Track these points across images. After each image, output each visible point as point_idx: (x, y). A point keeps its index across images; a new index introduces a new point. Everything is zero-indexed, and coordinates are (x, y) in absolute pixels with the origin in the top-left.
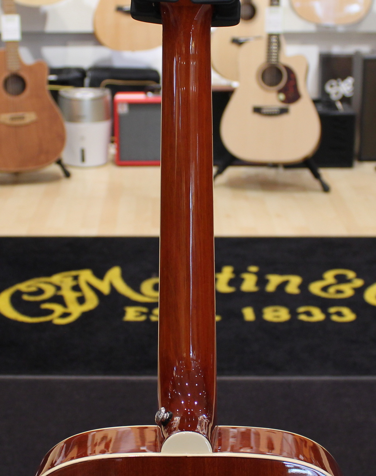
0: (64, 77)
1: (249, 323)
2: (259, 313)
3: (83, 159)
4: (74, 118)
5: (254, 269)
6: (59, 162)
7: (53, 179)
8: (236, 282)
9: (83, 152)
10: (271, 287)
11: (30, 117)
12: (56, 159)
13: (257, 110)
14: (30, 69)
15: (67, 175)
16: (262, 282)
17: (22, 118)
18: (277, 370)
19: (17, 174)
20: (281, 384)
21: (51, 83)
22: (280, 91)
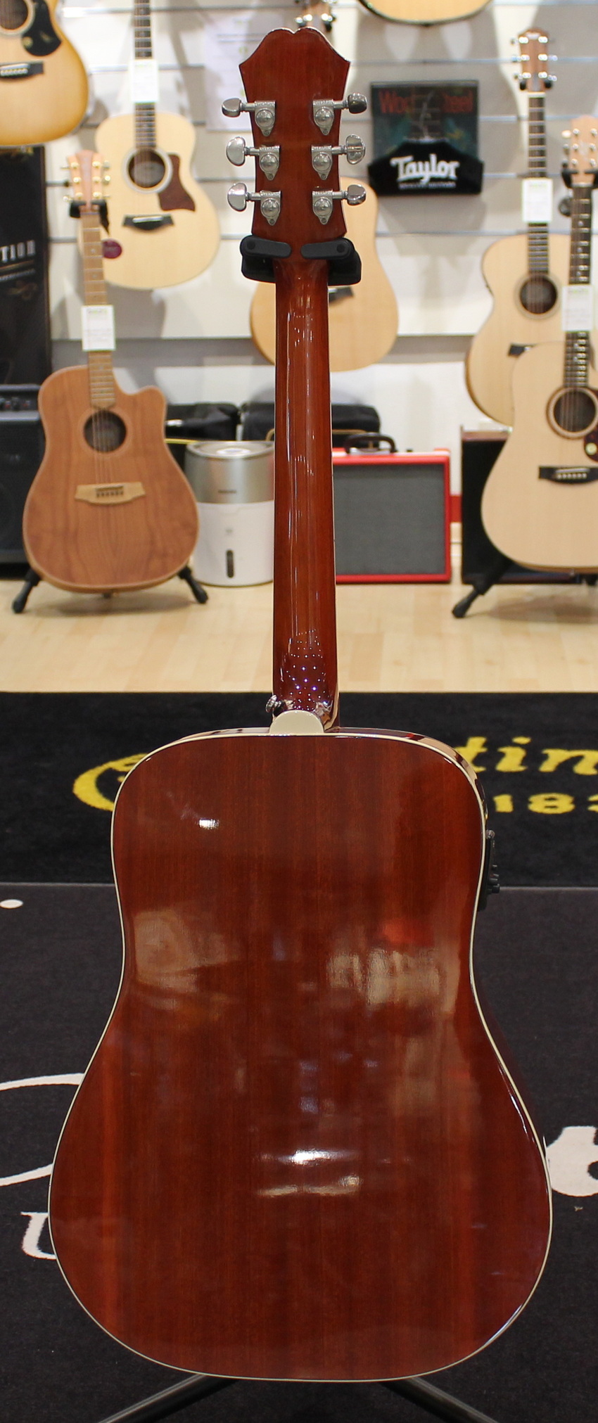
0: (196, 421)
1: (504, 814)
2: (521, 802)
3: (231, 573)
4: (214, 494)
5: (523, 740)
6: (186, 574)
7: (173, 604)
8: (489, 758)
9: (230, 554)
10: (548, 767)
11: (133, 490)
12: (180, 568)
13: (547, 473)
14: (133, 400)
15: (201, 598)
16: (534, 756)
17: (118, 491)
18: (538, 877)
19: (107, 594)
20: (543, 896)
21: (171, 432)
22: (588, 440)
